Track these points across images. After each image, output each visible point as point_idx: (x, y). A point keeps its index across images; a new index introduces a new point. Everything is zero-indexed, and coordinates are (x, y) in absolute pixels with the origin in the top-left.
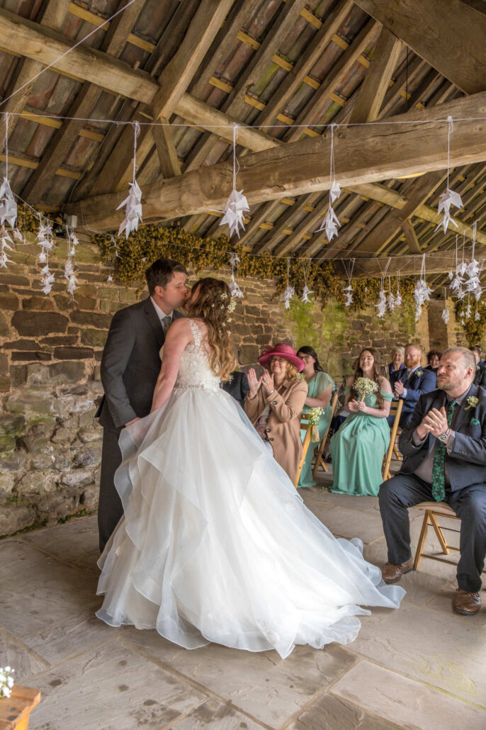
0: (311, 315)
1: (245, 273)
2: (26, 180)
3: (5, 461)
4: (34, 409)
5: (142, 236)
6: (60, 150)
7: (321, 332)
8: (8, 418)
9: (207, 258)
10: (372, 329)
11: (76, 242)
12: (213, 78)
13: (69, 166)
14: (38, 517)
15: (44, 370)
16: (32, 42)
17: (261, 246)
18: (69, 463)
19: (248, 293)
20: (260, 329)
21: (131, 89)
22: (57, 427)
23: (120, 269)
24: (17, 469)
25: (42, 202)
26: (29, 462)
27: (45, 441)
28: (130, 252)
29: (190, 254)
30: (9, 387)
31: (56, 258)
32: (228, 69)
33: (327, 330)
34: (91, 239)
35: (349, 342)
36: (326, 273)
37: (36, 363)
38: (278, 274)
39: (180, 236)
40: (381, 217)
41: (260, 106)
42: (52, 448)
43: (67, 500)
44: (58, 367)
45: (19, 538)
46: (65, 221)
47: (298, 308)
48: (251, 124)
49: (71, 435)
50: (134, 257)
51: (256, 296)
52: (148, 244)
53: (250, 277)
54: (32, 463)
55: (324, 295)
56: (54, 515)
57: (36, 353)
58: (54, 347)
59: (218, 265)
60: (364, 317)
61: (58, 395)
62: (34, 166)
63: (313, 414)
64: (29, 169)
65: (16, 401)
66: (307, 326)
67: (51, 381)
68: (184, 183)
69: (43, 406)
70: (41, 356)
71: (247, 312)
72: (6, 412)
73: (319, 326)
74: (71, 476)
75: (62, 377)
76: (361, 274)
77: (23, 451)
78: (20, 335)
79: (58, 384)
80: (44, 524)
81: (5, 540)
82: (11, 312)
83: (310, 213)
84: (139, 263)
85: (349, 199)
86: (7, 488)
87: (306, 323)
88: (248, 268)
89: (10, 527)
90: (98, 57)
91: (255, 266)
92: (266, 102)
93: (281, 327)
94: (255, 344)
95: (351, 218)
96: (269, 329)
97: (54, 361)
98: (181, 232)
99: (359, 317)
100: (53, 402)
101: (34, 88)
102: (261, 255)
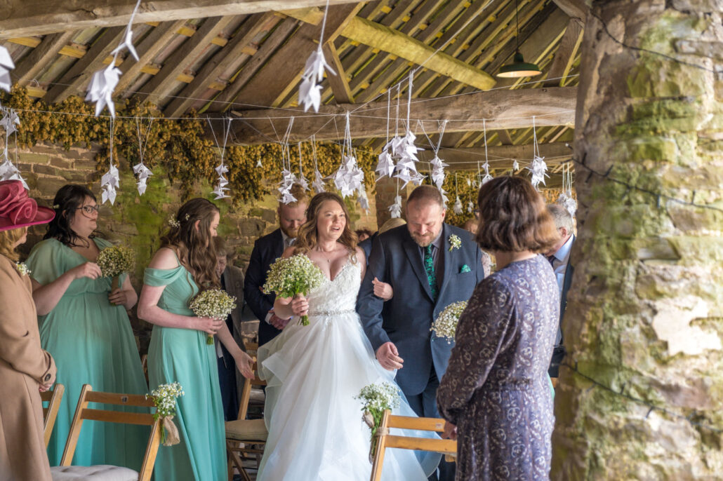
0: (162, 212)
1: (33, 137)
17: (63, 89)
19: (40, 175)
36: (190, 135)
38: (97, 139)
40: (284, 36)
51: (55, 180)
53: (42, 145)
55: (186, 176)
60: (262, 213)
63: (164, 395)
76: (252, 137)
87: (154, 226)
88: (37, 129)
91: (52, 124)
95: (230, 38)
99: (253, 212)
102: (63, 104)
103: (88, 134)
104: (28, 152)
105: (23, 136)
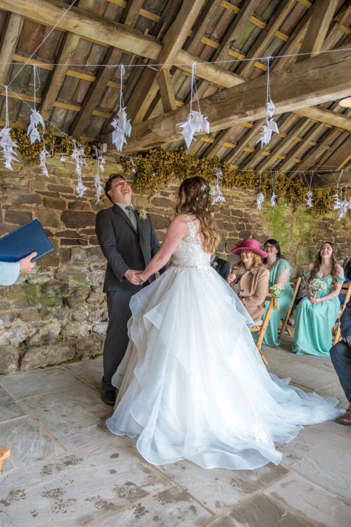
0: (284, 217)
1: (231, 184)
2: (73, 120)
3: (55, 313)
4: (75, 279)
5: (153, 158)
6: (96, 96)
7: (291, 230)
8: (57, 284)
9: (202, 174)
10: (335, 228)
11: (103, 161)
12: (204, 38)
13: (102, 108)
14: (77, 353)
15: (83, 252)
16: (71, 20)
17: (245, 165)
18: (98, 317)
19: (234, 200)
20: (242, 227)
21: (142, 49)
22: (91, 292)
23: (137, 182)
24: (62, 319)
25: (84, 135)
26: (71, 315)
27: (82, 301)
28: (144, 169)
29: (188, 171)
30: (59, 263)
31: (92, 174)
32: (216, 30)
33: (297, 229)
34: (117, 160)
35: (315, 238)
36: (298, 185)
37: (77, 247)
38: (258, 186)
39: (182, 158)
40: (343, 140)
41: (241, 57)
42: (86, 307)
43: (96, 343)
44: (92, 250)
45: (63, 367)
46: (99, 148)
47: (273, 212)
48: (235, 71)
49: (100, 298)
50: (147, 173)
51: (239, 202)
52: (157, 163)
53: (235, 188)
54: (73, 316)
55: (295, 202)
56: (87, 353)
57: (77, 240)
58: (89, 236)
59: (211, 179)
60: (329, 219)
61: (92, 269)
62: (78, 109)
63: (275, 289)
64: (74, 111)
65: (63, 273)
66: (280, 225)
67: (87, 260)
68: (177, 116)
69: (81, 277)
70: (80, 242)
71: (233, 214)
72: (56, 280)
73: (290, 225)
74: (100, 326)
75: (95, 257)
76: (325, 186)
77: (67, 308)
78: (67, 227)
79: (92, 262)
80: (80, 359)
81: (53, 367)
82: (61, 211)
83: (283, 138)
84: (150, 177)
85: (315, 127)
86: (56, 332)
87: (280, 223)
88: (234, 181)
89: (57, 359)
90: (118, 27)
91: (239, 180)
92: (246, 54)
93: (259, 226)
94: (238, 238)
95: (317, 142)
96: (249, 227)
97: (90, 246)
98: (183, 155)
99: (324, 219)
100: (88, 275)
101: (75, 53)
102: (245, 172)
103: (254, 184)
104: (230, 190)
105: (228, 184)
